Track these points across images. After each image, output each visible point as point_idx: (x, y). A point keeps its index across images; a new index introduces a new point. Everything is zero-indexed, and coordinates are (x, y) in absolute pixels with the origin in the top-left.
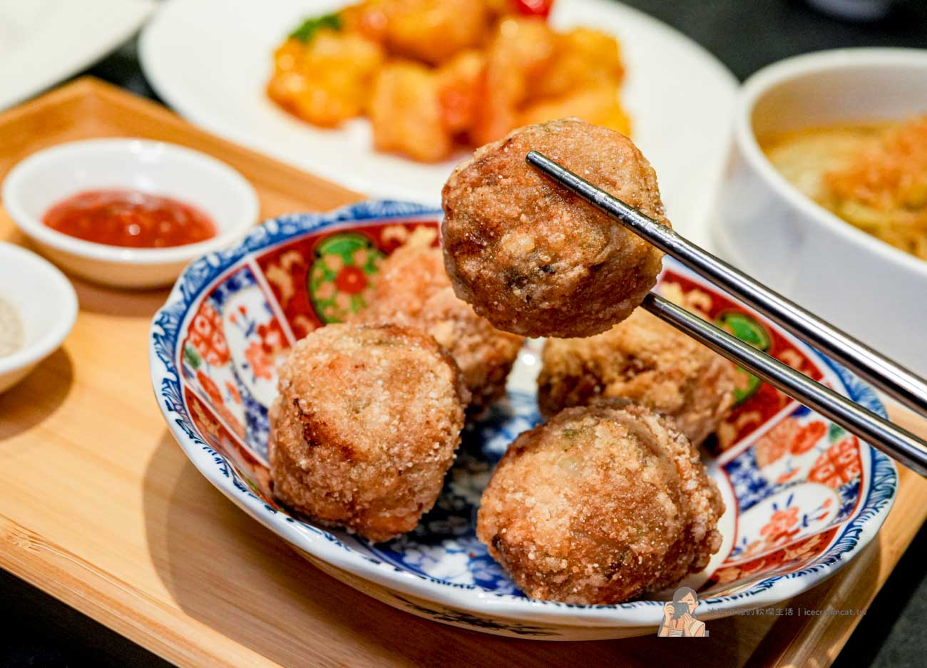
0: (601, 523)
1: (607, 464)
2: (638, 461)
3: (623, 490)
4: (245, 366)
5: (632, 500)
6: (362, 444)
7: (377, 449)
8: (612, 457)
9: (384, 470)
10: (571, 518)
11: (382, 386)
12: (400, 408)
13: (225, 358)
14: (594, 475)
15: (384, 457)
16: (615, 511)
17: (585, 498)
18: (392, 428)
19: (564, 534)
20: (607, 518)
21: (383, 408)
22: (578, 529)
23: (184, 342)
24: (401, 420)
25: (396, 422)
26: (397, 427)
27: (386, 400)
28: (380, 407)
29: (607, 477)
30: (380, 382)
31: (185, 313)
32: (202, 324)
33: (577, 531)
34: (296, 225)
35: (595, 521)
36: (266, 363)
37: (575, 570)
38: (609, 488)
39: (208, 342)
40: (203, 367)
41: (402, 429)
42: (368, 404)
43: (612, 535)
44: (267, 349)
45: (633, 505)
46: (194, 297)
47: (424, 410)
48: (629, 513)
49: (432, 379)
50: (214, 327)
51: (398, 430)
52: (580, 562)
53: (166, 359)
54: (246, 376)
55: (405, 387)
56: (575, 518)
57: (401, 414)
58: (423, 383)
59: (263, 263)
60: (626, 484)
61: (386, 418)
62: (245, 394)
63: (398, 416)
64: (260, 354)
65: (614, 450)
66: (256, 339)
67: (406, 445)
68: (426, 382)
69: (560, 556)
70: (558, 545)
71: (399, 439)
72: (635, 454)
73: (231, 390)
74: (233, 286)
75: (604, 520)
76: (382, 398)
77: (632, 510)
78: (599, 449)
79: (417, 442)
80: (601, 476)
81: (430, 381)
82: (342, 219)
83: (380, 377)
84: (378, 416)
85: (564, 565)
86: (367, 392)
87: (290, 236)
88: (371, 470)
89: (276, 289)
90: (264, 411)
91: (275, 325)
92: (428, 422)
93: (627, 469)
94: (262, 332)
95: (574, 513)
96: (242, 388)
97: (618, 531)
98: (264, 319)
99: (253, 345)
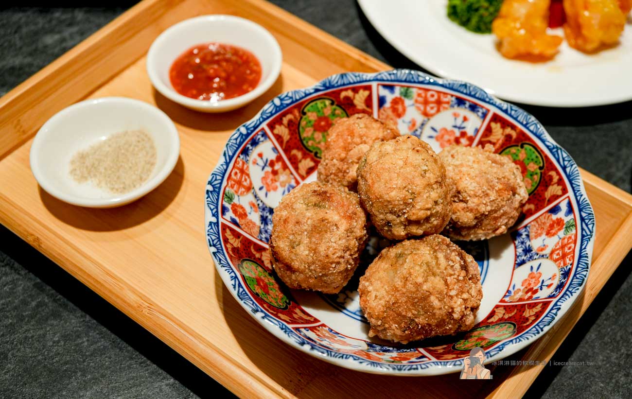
0: (399, 307)
1: (407, 278)
2: (423, 278)
3: (411, 292)
4: (261, 189)
5: (416, 298)
6: (296, 264)
7: (303, 267)
8: (410, 274)
9: (308, 276)
10: (386, 301)
11: (307, 235)
12: (314, 247)
13: (249, 188)
14: (400, 283)
15: (307, 270)
16: (406, 302)
17: (393, 293)
18: (309, 257)
19: (380, 309)
20: (401, 305)
21: (305, 247)
22: (388, 307)
23: (225, 189)
24: (315, 253)
25: (312, 255)
26: (312, 257)
27: (307, 243)
28: (304, 247)
29: (405, 284)
30: (306, 233)
31: (226, 170)
32: (236, 174)
33: (387, 308)
34: (291, 98)
35: (396, 305)
36: (274, 181)
37: (387, 326)
38: (404, 290)
39: (239, 183)
40: (236, 201)
41: (315, 258)
42: (299, 245)
43: (404, 313)
44: (275, 173)
45: (416, 300)
46: (231, 158)
47: (326, 249)
48: (413, 304)
49: (335, 230)
50: (242, 171)
51: (313, 258)
52: (389, 322)
53: (212, 207)
54: (262, 194)
55: (318, 236)
56: (387, 302)
57: (315, 251)
58: (329, 233)
59: (271, 126)
60: (414, 290)
61: (307, 252)
62: (261, 205)
63: (313, 252)
64: (271, 176)
65: (412, 271)
66: (268, 169)
67: (317, 266)
68: (330, 232)
69: (378, 318)
70: (377, 314)
71: (313, 263)
72: (423, 274)
73: (252, 205)
74: (255, 143)
75: (400, 305)
76: (305, 242)
77: (416, 303)
78: (405, 269)
79: (322, 265)
80: (402, 283)
81: (333, 231)
82: (317, 90)
83: (306, 230)
84: (303, 251)
85: (379, 323)
86: (299, 238)
87: (288, 105)
88: (302, 276)
89: (279, 138)
90: (271, 211)
91: (279, 158)
92: (327, 256)
93: (416, 282)
94: (272, 164)
95: (388, 299)
96: (259, 202)
97: (406, 312)
98: (272, 156)
99: (267, 172)
